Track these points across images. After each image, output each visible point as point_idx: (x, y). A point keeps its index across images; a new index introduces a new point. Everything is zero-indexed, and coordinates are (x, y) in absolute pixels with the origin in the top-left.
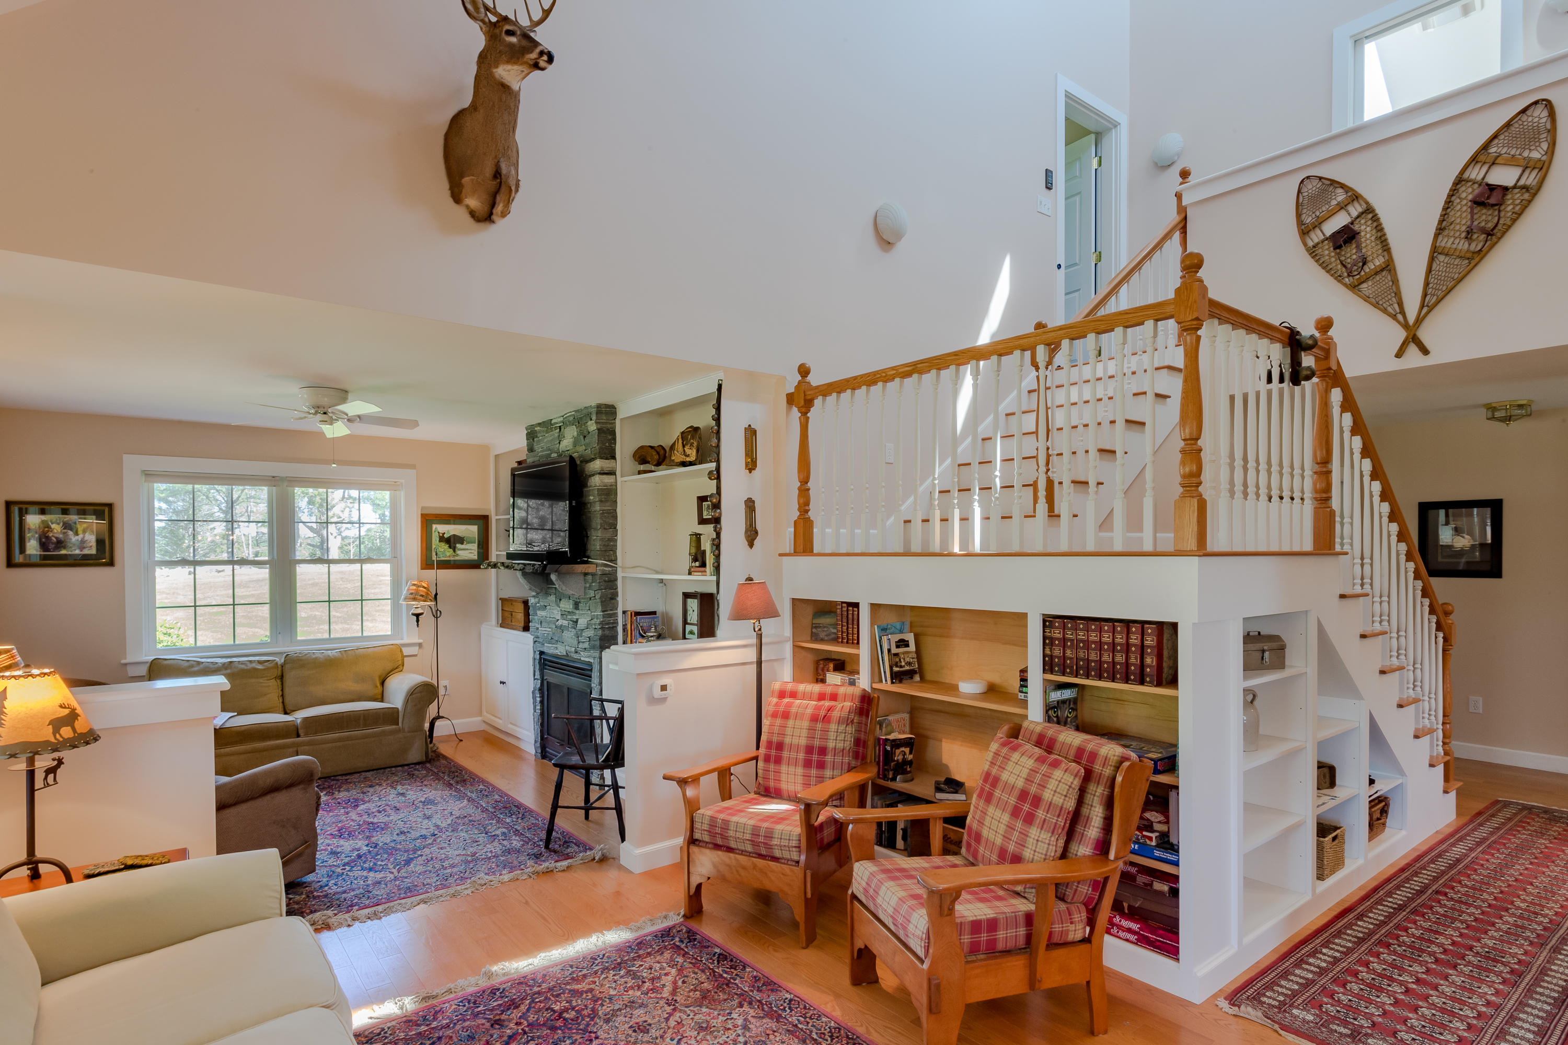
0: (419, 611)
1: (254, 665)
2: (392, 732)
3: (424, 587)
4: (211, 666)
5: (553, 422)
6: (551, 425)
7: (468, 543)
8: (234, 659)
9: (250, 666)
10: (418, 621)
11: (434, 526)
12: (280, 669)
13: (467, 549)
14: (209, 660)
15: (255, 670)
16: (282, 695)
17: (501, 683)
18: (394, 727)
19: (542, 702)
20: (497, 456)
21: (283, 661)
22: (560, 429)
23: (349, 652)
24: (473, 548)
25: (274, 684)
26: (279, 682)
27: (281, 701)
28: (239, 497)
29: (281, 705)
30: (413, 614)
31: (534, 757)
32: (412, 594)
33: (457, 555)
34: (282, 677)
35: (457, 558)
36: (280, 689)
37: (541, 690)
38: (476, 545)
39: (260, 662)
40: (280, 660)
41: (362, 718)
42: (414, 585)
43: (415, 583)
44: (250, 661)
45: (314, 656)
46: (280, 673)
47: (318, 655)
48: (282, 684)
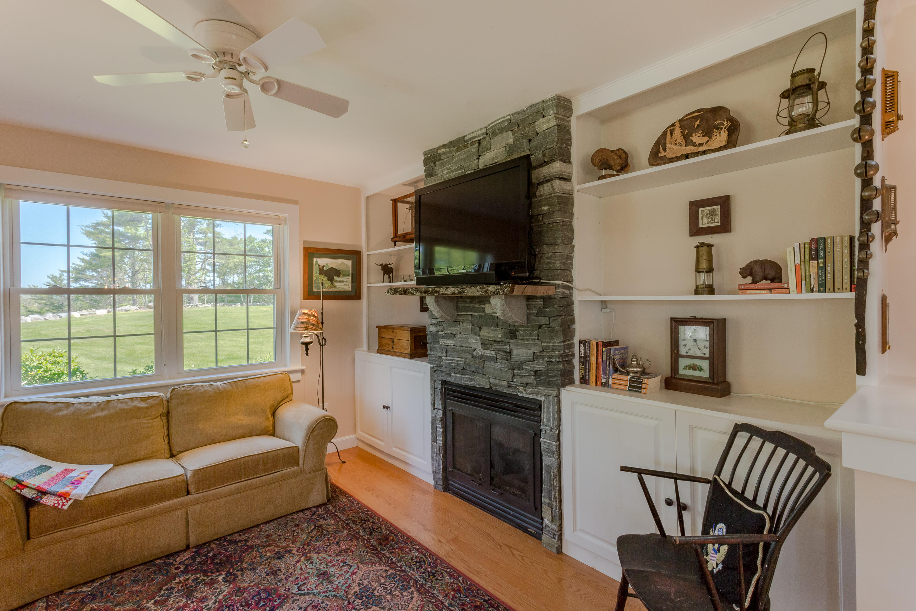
0: (309, 340)
1: (136, 403)
2: (294, 475)
3: (314, 316)
4: (84, 408)
5: (466, 138)
6: (464, 141)
7: (344, 276)
8: (114, 397)
9: (131, 404)
10: (307, 350)
11: (315, 259)
12: (165, 405)
13: (343, 282)
14: (82, 400)
15: (137, 408)
16: (168, 435)
17: (384, 407)
18: (295, 468)
19: (445, 433)
20: (368, 198)
21: (168, 395)
22: (480, 144)
23: (239, 383)
24: (348, 280)
25: (159, 423)
26: (165, 420)
27: (166, 441)
28: (140, 268)
29: (167, 447)
30: (303, 343)
31: (433, 489)
32: (303, 323)
33: (335, 287)
34: (168, 414)
35: (334, 290)
36: (166, 428)
37: (444, 420)
38: (350, 278)
39: (142, 399)
40: (165, 395)
41: (261, 462)
42: (305, 314)
43: (306, 312)
44: (132, 399)
45: (202, 390)
46: (165, 410)
47: (207, 387)
48: (168, 422)
